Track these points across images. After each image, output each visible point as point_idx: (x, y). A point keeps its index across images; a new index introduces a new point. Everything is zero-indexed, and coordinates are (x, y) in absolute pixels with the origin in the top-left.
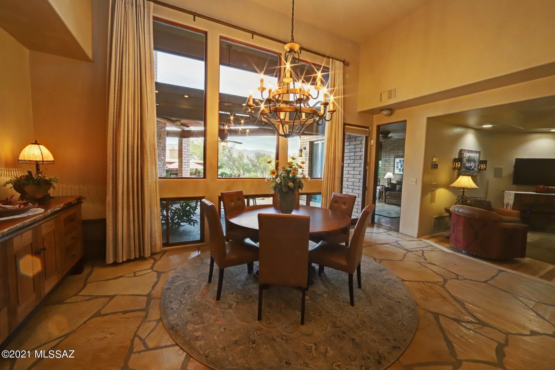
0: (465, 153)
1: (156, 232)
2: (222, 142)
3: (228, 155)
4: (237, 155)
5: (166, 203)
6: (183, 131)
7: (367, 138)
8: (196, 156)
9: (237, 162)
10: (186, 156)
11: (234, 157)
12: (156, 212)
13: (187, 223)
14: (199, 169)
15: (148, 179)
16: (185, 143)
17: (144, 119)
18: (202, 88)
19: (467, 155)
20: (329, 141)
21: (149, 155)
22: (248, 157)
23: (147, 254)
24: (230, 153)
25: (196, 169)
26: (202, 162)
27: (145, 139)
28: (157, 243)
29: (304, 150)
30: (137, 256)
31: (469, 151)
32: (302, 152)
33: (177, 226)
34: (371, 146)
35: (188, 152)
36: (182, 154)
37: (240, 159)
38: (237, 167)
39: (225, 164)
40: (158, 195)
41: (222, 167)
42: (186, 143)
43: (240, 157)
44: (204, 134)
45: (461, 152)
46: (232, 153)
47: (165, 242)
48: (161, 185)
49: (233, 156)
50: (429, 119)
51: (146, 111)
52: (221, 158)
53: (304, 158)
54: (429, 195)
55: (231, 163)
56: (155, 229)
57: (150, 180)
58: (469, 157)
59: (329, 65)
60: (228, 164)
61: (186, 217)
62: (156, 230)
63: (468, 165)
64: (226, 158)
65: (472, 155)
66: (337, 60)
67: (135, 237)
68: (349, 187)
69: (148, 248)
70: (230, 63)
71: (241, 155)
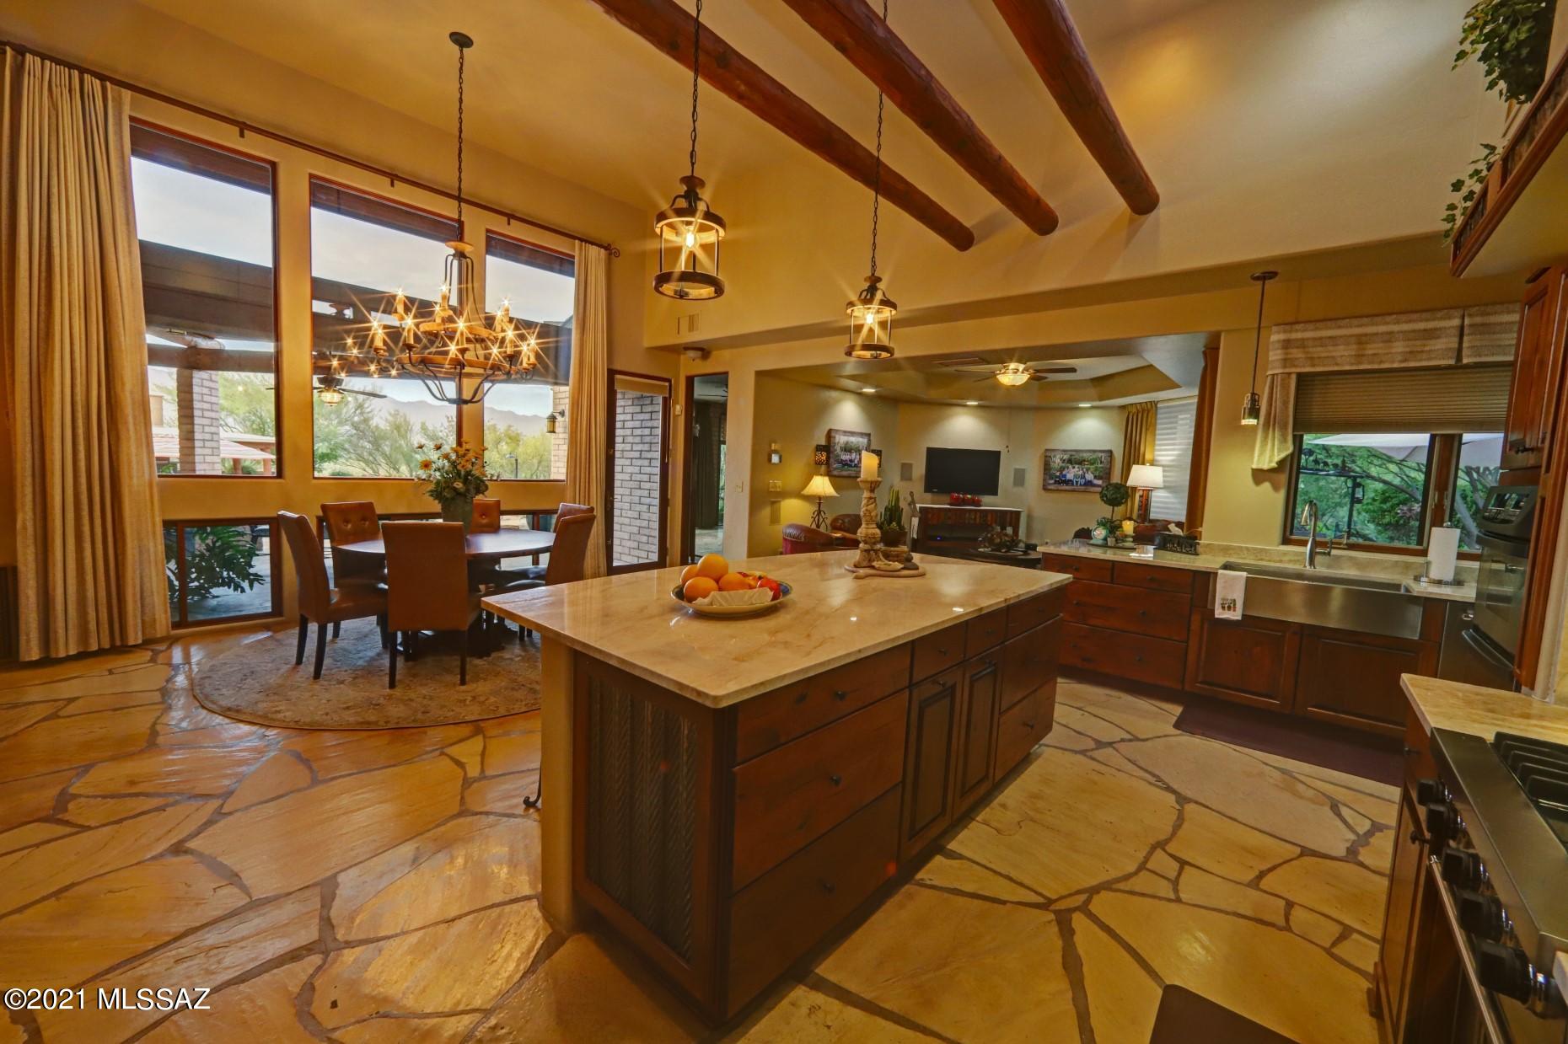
0: (837, 437)
1: (155, 594)
2: (327, 390)
3: (356, 419)
4: (387, 420)
5: (177, 531)
6: (194, 349)
7: (666, 402)
8: (235, 419)
9: (387, 443)
10: (206, 422)
11: (377, 427)
12: (152, 550)
13: (229, 587)
14: (245, 460)
15: (131, 478)
16: (202, 386)
17: (115, 344)
18: (268, 263)
19: (841, 440)
20: (575, 406)
21: (131, 427)
22: (424, 428)
23: (135, 636)
24: (362, 413)
25: (236, 461)
26: (273, 440)
27: (119, 388)
28: (157, 617)
29: (559, 418)
30: (107, 646)
31: (846, 433)
32: (554, 422)
33: (196, 598)
34: (676, 417)
35: (212, 411)
36: (192, 417)
37: (399, 432)
38: (388, 458)
39: (347, 446)
40: (157, 513)
41: (336, 458)
42: (206, 383)
43: (398, 428)
44: (274, 364)
45: (830, 435)
46: (370, 415)
47: (177, 619)
48: (163, 489)
49: (373, 423)
50: (760, 374)
51: (121, 322)
52: (331, 427)
53: (561, 436)
54: (766, 512)
55: (368, 446)
56: (151, 586)
57: (135, 481)
58: (847, 443)
59: (574, 251)
60: (355, 446)
61: (228, 571)
62: (155, 590)
63: (845, 457)
64: (347, 428)
65: (853, 439)
66: (592, 243)
67: (99, 602)
68: (643, 500)
69: (135, 625)
70: (342, 207)
71: (400, 420)
